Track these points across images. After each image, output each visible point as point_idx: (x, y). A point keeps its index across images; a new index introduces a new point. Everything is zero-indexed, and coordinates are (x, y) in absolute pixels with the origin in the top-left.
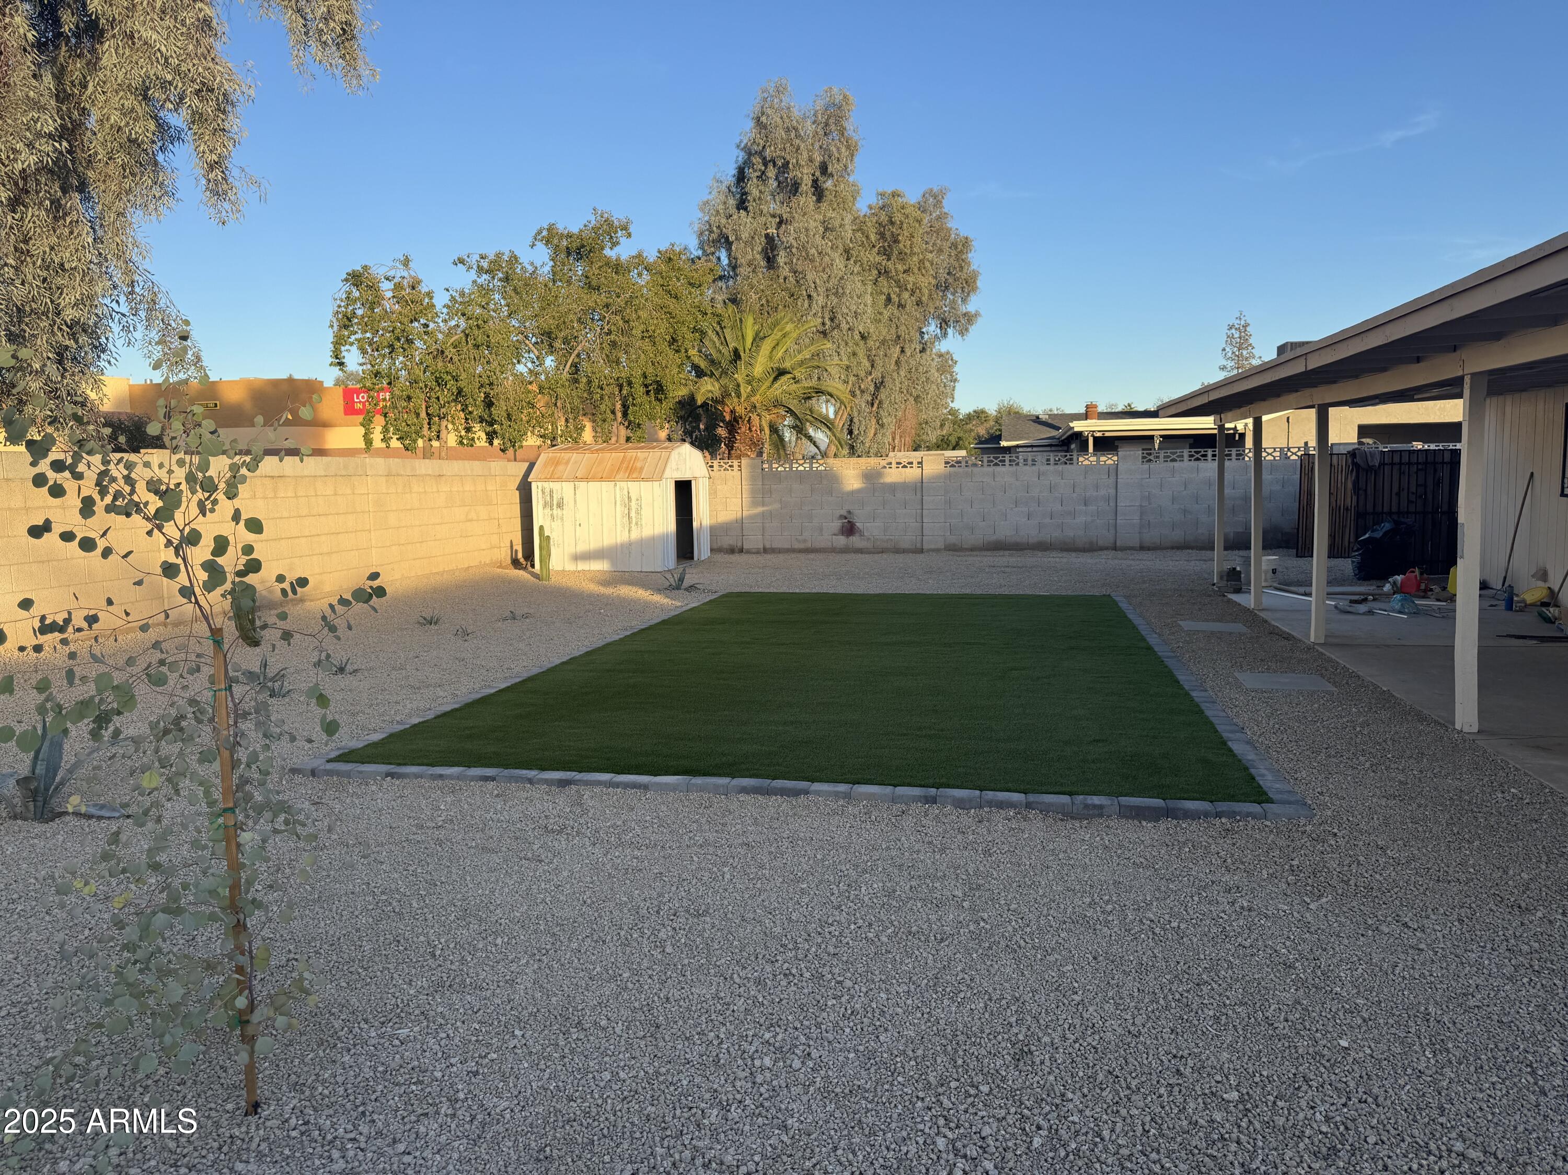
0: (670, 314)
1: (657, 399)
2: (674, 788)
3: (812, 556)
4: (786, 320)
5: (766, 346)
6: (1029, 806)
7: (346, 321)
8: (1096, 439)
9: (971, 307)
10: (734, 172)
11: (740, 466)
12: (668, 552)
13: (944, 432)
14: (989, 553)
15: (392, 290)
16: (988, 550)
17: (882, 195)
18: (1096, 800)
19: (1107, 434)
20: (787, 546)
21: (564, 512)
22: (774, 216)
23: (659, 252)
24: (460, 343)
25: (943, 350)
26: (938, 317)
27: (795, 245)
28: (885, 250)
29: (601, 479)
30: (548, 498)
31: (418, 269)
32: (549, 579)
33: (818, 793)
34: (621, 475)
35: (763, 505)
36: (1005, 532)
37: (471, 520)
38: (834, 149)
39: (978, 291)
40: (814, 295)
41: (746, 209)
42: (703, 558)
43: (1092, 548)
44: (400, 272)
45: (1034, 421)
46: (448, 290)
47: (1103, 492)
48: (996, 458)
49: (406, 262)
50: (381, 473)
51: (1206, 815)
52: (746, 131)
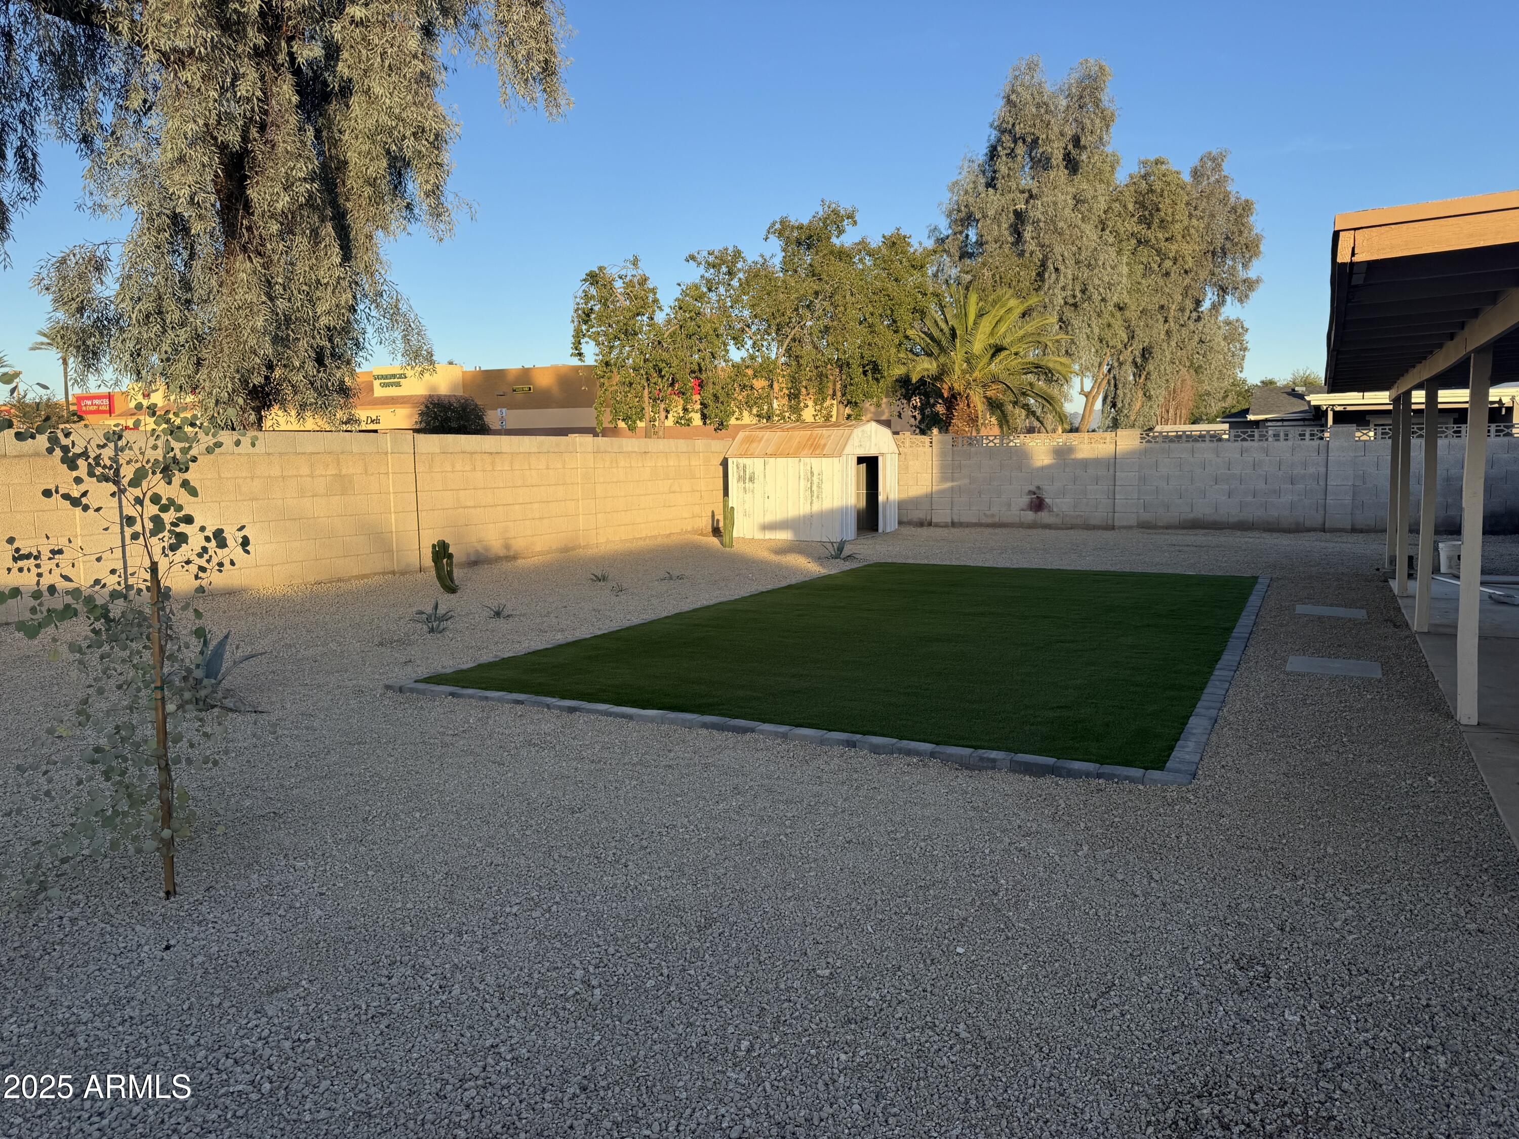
0: (889, 296)
1: (874, 378)
2: (652, 720)
3: (998, 531)
4: (1007, 296)
5: (986, 325)
6: (932, 755)
7: (586, 316)
8: (1335, 413)
9: (1252, 274)
10: (986, 151)
11: (931, 443)
12: (847, 525)
13: (1226, 405)
14: (1184, 531)
15: (624, 288)
16: (1184, 528)
17: (1145, 163)
18: (994, 754)
19: (1349, 408)
20: (974, 520)
21: (755, 485)
22: (1023, 192)
23: (884, 237)
24: (675, 334)
25: (1233, 317)
26: (1215, 284)
27: (1043, 219)
28: (1146, 219)
29: (788, 455)
30: (742, 473)
31: (645, 268)
32: (732, 546)
33: (762, 732)
34: (805, 452)
35: (953, 481)
36: (1203, 510)
37: (674, 492)
38: (1088, 122)
39: (1261, 256)
40: (1062, 268)
41: (994, 187)
42: (888, 530)
43: (1297, 529)
44: (630, 272)
45: (1289, 394)
46: (679, 285)
47: (1311, 470)
48: (1244, 433)
49: (635, 262)
50: (590, 450)
51: (1088, 775)
52: (996, 108)
